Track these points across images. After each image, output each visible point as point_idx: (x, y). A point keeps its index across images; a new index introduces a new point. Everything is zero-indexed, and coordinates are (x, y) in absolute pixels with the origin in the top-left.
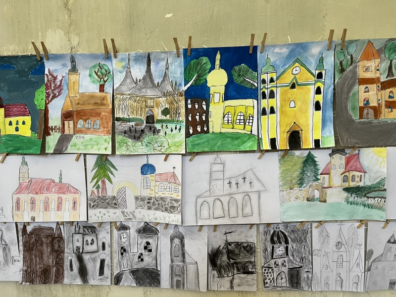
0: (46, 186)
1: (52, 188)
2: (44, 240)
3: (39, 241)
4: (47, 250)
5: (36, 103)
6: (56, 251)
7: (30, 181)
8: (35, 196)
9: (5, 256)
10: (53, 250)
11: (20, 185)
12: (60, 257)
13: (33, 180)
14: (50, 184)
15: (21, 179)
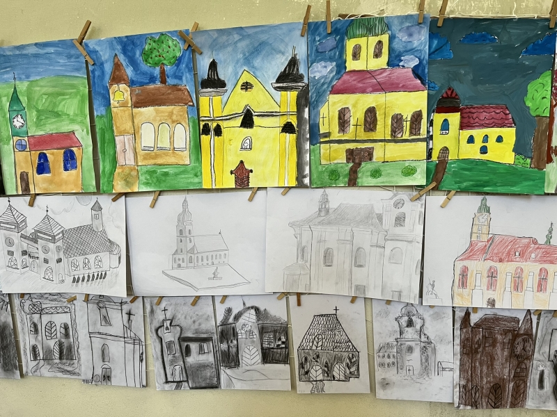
0: (520, 249)
1: (531, 252)
2: (499, 337)
3: (490, 339)
4: (501, 354)
5: (529, 104)
6: (517, 356)
7: (491, 240)
8: (498, 265)
9: (424, 361)
10: (512, 354)
11: (471, 244)
12: (524, 366)
13: (497, 239)
14: (527, 246)
15: (474, 235)
